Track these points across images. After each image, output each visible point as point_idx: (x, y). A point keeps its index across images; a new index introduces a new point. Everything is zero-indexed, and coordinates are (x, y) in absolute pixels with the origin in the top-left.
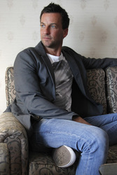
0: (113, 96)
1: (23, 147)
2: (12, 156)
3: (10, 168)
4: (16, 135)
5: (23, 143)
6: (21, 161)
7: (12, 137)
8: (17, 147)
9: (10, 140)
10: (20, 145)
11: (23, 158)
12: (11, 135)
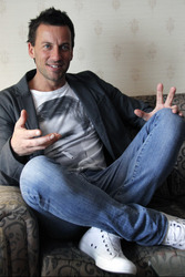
1: (30, 232)
2: (12, 248)
3: (10, 267)
4: (17, 213)
5: (29, 226)
6: (27, 255)
7: (11, 217)
8: (21, 232)
9: (8, 222)
10: (24, 229)
11: (30, 250)
12: (10, 214)
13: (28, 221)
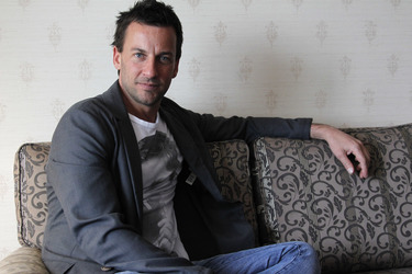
0: (272, 204)
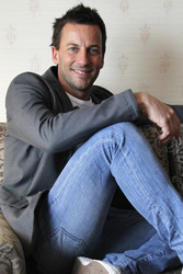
5: (16, 266)
13: (14, 261)
